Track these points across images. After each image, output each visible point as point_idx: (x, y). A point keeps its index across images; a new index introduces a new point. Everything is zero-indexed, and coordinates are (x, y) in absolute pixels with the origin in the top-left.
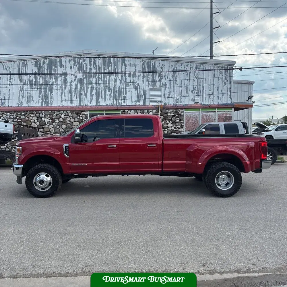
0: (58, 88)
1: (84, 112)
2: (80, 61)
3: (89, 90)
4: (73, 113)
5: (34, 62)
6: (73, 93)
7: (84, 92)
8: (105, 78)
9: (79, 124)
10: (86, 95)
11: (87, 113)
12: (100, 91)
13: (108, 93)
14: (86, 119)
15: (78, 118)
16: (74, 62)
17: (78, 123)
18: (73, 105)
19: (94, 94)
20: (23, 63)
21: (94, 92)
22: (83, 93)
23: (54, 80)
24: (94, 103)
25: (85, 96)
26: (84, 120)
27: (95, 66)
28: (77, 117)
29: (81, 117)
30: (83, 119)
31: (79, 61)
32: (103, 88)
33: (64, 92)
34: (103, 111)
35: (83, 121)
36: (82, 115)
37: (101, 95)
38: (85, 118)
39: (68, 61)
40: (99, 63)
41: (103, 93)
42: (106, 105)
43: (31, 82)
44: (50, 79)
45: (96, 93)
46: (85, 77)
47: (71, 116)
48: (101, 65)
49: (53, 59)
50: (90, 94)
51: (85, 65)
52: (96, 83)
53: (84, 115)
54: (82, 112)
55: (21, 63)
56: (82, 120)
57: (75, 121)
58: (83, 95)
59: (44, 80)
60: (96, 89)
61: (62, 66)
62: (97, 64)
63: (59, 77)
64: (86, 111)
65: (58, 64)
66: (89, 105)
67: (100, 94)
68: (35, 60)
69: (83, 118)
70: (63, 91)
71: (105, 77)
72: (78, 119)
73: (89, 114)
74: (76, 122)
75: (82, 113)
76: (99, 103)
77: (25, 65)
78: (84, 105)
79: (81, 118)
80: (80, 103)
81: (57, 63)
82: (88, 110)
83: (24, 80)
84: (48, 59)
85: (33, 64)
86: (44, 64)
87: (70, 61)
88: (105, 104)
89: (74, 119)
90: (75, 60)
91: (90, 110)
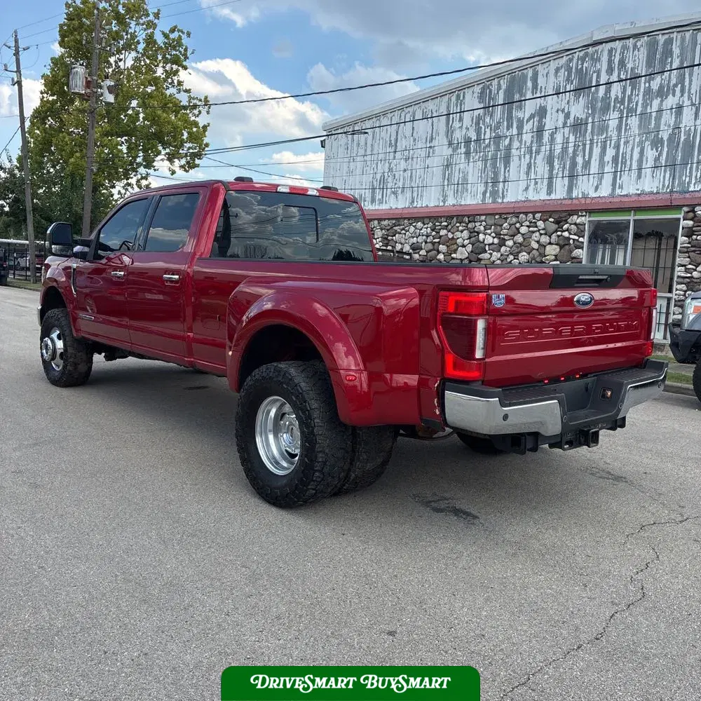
0: (522, 153)
1: (575, 217)
2: (583, 67)
3: (597, 151)
4: (548, 220)
5: (477, 89)
6: (556, 164)
7: (584, 156)
8: (649, 107)
9: (558, 250)
10: (587, 164)
11: (583, 218)
12: (629, 149)
13: (651, 154)
14: (579, 237)
15: (559, 233)
16: (566, 73)
17: (557, 248)
18: (553, 196)
19: (611, 162)
20: (458, 96)
21: (610, 153)
22: (580, 160)
23: (515, 131)
24: (605, 191)
25: (586, 168)
26: (574, 240)
27: (622, 73)
28: (556, 231)
29: (567, 230)
30: (572, 236)
31: (580, 67)
32: (637, 139)
33: (535, 163)
34: (627, 214)
35: (571, 241)
36: (571, 224)
37: (628, 163)
38: (575, 234)
39: (552, 72)
40: (635, 60)
41: (636, 156)
42: (639, 192)
43: (468, 141)
44: (508, 129)
45: (615, 159)
46: (590, 112)
47: (543, 229)
48: (640, 68)
49: (520, 73)
50: (600, 161)
51: (595, 75)
52: (619, 128)
53: (575, 224)
54: (570, 215)
55: (454, 99)
56: (569, 239)
57: (550, 243)
58: (579, 168)
59: (494, 134)
60: (617, 147)
61: (537, 89)
62: (629, 66)
63: (527, 122)
64: (580, 214)
65: (530, 84)
66: (592, 194)
67: (626, 161)
68: (481, 86)
69: (570, 234)
70: (532, 161)
71: (647, 105)
72: (558, 236)
73: (589, 221)
74: (553, 244)
75: (569, 220)
76: (621, 187)
77: (461, 101)
78: (580, 196)
79: (566, 234)
80: (570, 190)
81: (525, 83)
82: (586, 211)
83: (456, 139)
84: (509, 76)
85: (476, 95)
86: (498, 93)
87: (557, 70)
88: (638, 190)
89: (550, 237)
90: (571, 65)
91: (591, 212)
